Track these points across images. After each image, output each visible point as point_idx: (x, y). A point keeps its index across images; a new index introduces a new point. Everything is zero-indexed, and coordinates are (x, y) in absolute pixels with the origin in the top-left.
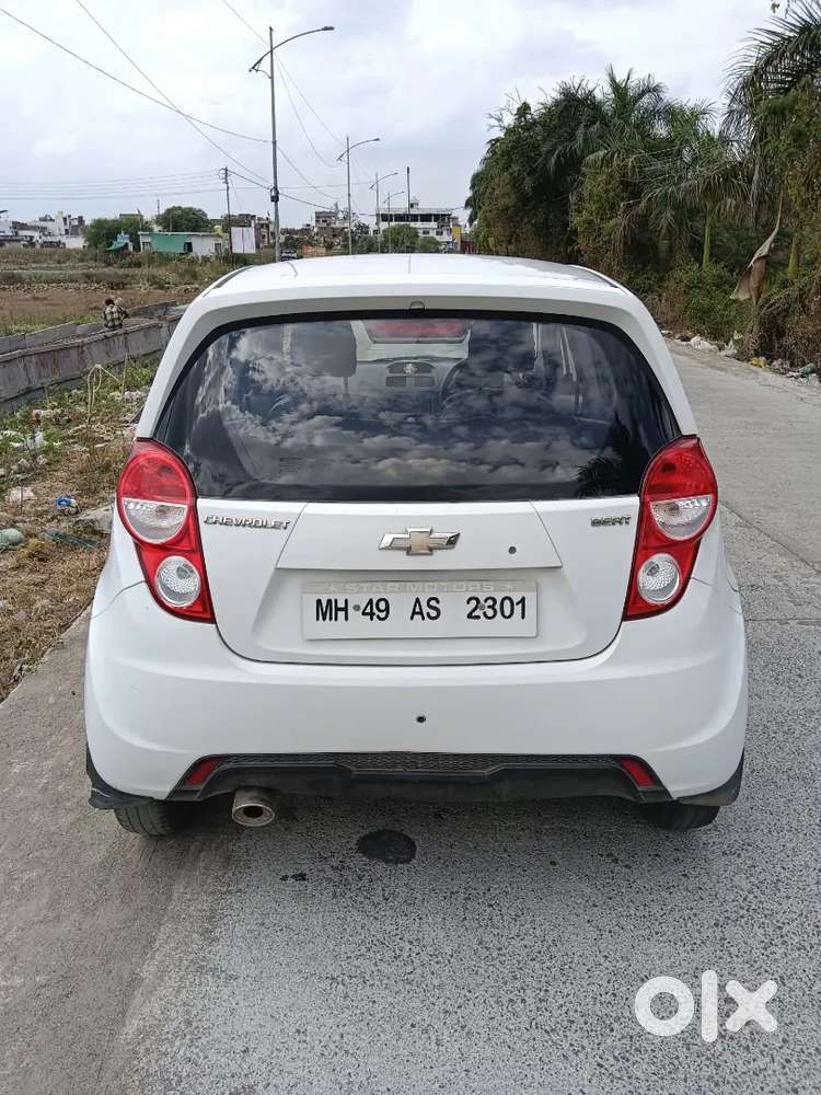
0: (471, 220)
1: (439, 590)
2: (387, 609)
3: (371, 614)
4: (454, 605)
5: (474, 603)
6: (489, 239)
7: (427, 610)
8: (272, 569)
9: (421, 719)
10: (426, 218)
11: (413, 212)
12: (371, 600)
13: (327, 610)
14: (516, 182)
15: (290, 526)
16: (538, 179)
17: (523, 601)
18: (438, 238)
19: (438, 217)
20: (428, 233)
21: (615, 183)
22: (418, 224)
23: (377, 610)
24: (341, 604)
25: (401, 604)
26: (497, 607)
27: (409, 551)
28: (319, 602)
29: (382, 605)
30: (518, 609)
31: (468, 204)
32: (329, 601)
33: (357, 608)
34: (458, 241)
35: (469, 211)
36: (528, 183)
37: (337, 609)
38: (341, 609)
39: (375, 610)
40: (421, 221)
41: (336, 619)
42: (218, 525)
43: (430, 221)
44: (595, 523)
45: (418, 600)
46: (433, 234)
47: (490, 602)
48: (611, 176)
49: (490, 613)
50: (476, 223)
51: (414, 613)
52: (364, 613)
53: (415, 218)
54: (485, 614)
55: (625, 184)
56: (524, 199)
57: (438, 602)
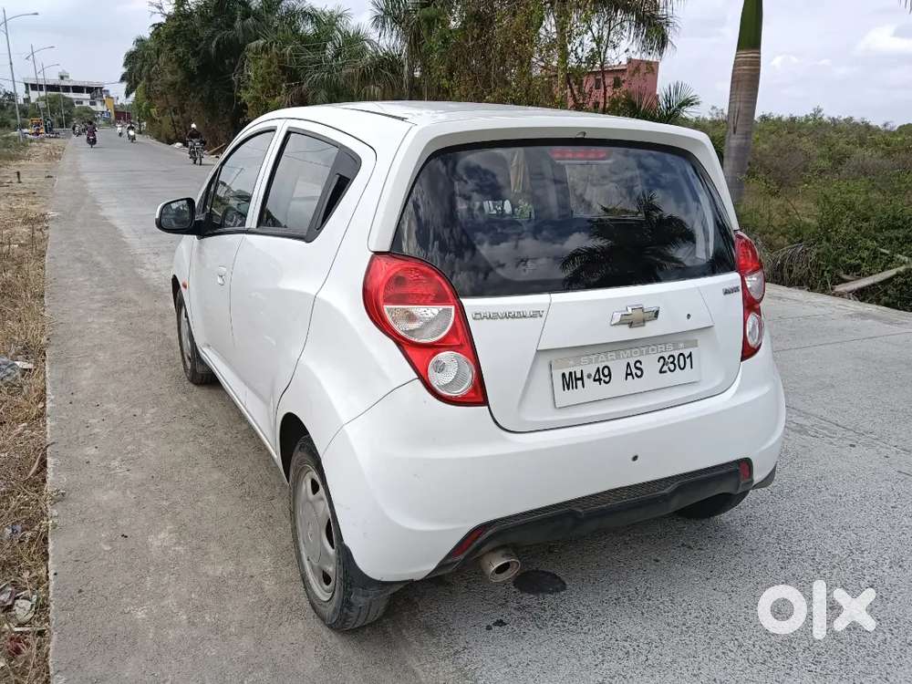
0: (128, 94)
1: (642, 354)
2: (610, 374)
3: (600, 380)
4: (651, 364)
5: (662, 360)
6: (151, 110)
7: (634, 371)
8: (534, 352)
9: (635, 458)
10: (78, 89)
11: (65, 83)
12: (598, 369)
13: (570, 381)
14: (181, 62)
15: (544, 315)
16: (201, 60)
17: (690, 355)
18: (93, 108)
19: (90, 90)
20: (82, 103)
21: (274, 68)
22: (71, 95)
23: (603, 376)
24: (579, 376)
25: (618, 369)
26: (676, 362)
27: (631, 325)
28: (564, 375)
29: (606, 372)
30: (688, 361)
31: (123, 79)
32: (571, 373)
33: (589, 376)
34: (112, 111)
35: (124, 85)
36: (193, 63)
37: (577, 379)
38: (579, 379)
39: (602, 376)
40: (74, 92)
41: (576, 388)
42: (485, 320)
43: (83, 92)
44: (727, 292)
45: (628, 364)
46: (86, 104)
47: (671, 359)
48: (270, 60)
49: (672, 367)
50: (133, 95)
51: (627, 375)
52: (595, 380)
53: (67, 89)
54: (669, 368)
55: (284, 69)
56: (190, 76)
57: (641, 364)
